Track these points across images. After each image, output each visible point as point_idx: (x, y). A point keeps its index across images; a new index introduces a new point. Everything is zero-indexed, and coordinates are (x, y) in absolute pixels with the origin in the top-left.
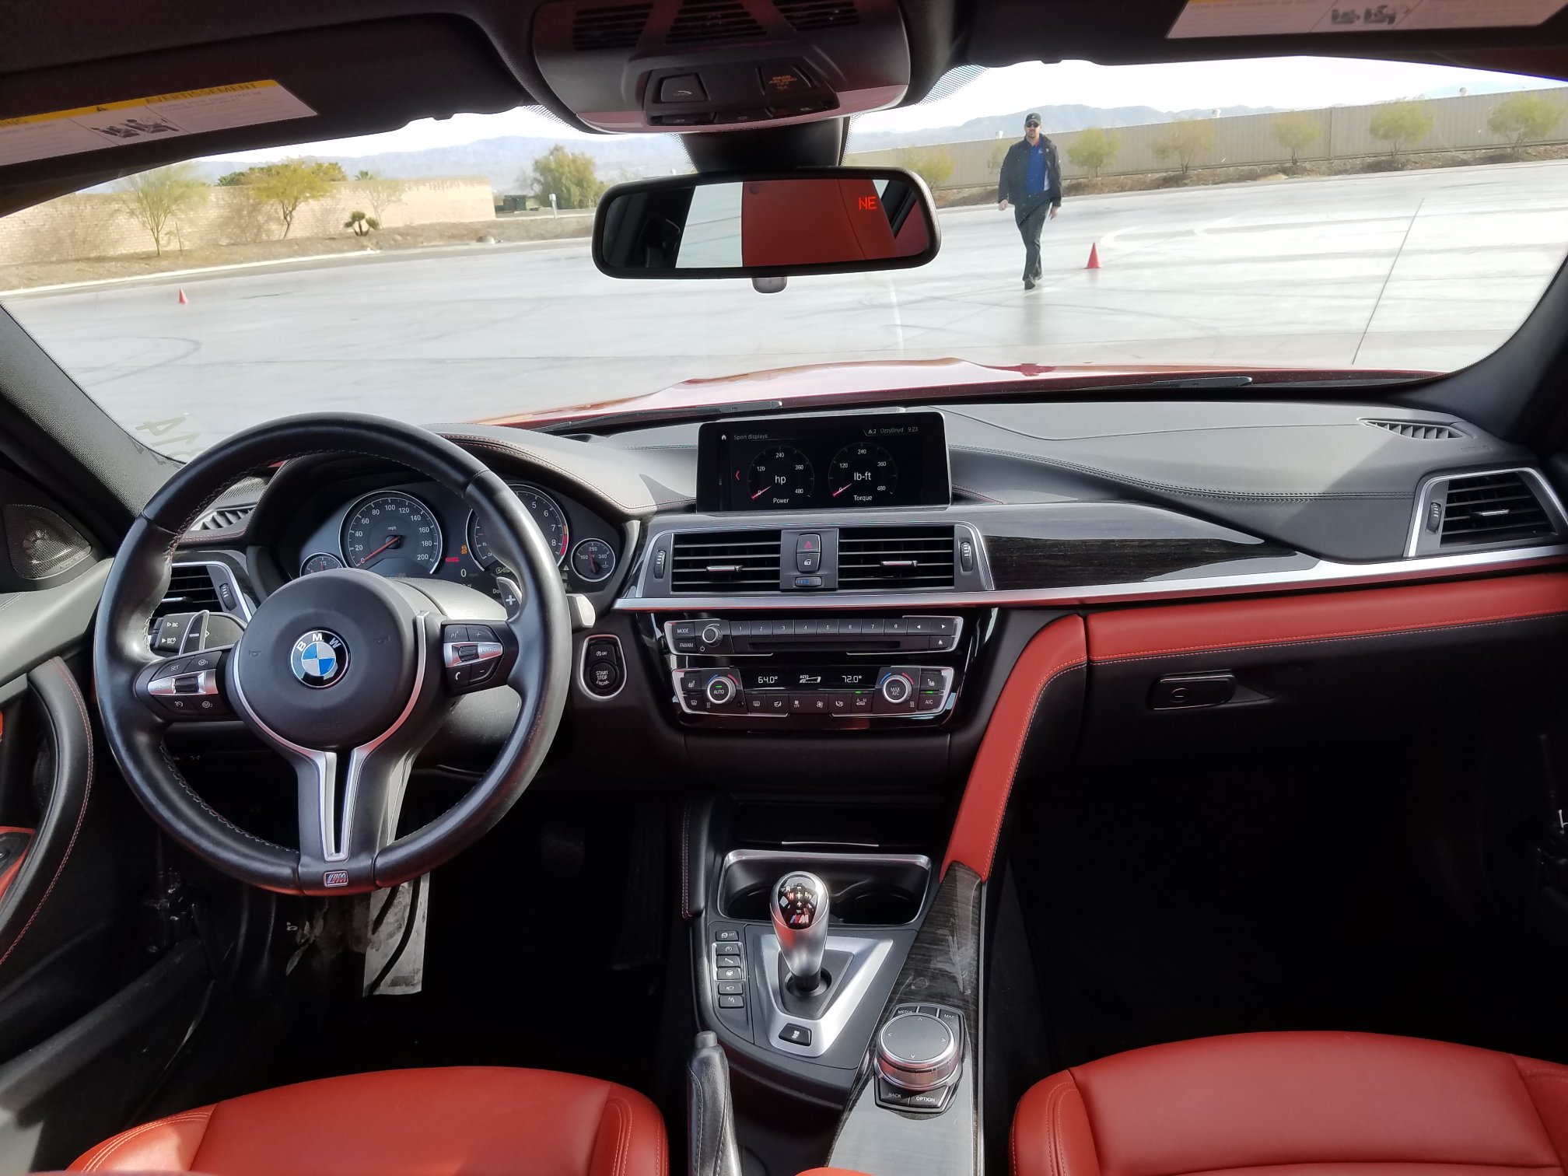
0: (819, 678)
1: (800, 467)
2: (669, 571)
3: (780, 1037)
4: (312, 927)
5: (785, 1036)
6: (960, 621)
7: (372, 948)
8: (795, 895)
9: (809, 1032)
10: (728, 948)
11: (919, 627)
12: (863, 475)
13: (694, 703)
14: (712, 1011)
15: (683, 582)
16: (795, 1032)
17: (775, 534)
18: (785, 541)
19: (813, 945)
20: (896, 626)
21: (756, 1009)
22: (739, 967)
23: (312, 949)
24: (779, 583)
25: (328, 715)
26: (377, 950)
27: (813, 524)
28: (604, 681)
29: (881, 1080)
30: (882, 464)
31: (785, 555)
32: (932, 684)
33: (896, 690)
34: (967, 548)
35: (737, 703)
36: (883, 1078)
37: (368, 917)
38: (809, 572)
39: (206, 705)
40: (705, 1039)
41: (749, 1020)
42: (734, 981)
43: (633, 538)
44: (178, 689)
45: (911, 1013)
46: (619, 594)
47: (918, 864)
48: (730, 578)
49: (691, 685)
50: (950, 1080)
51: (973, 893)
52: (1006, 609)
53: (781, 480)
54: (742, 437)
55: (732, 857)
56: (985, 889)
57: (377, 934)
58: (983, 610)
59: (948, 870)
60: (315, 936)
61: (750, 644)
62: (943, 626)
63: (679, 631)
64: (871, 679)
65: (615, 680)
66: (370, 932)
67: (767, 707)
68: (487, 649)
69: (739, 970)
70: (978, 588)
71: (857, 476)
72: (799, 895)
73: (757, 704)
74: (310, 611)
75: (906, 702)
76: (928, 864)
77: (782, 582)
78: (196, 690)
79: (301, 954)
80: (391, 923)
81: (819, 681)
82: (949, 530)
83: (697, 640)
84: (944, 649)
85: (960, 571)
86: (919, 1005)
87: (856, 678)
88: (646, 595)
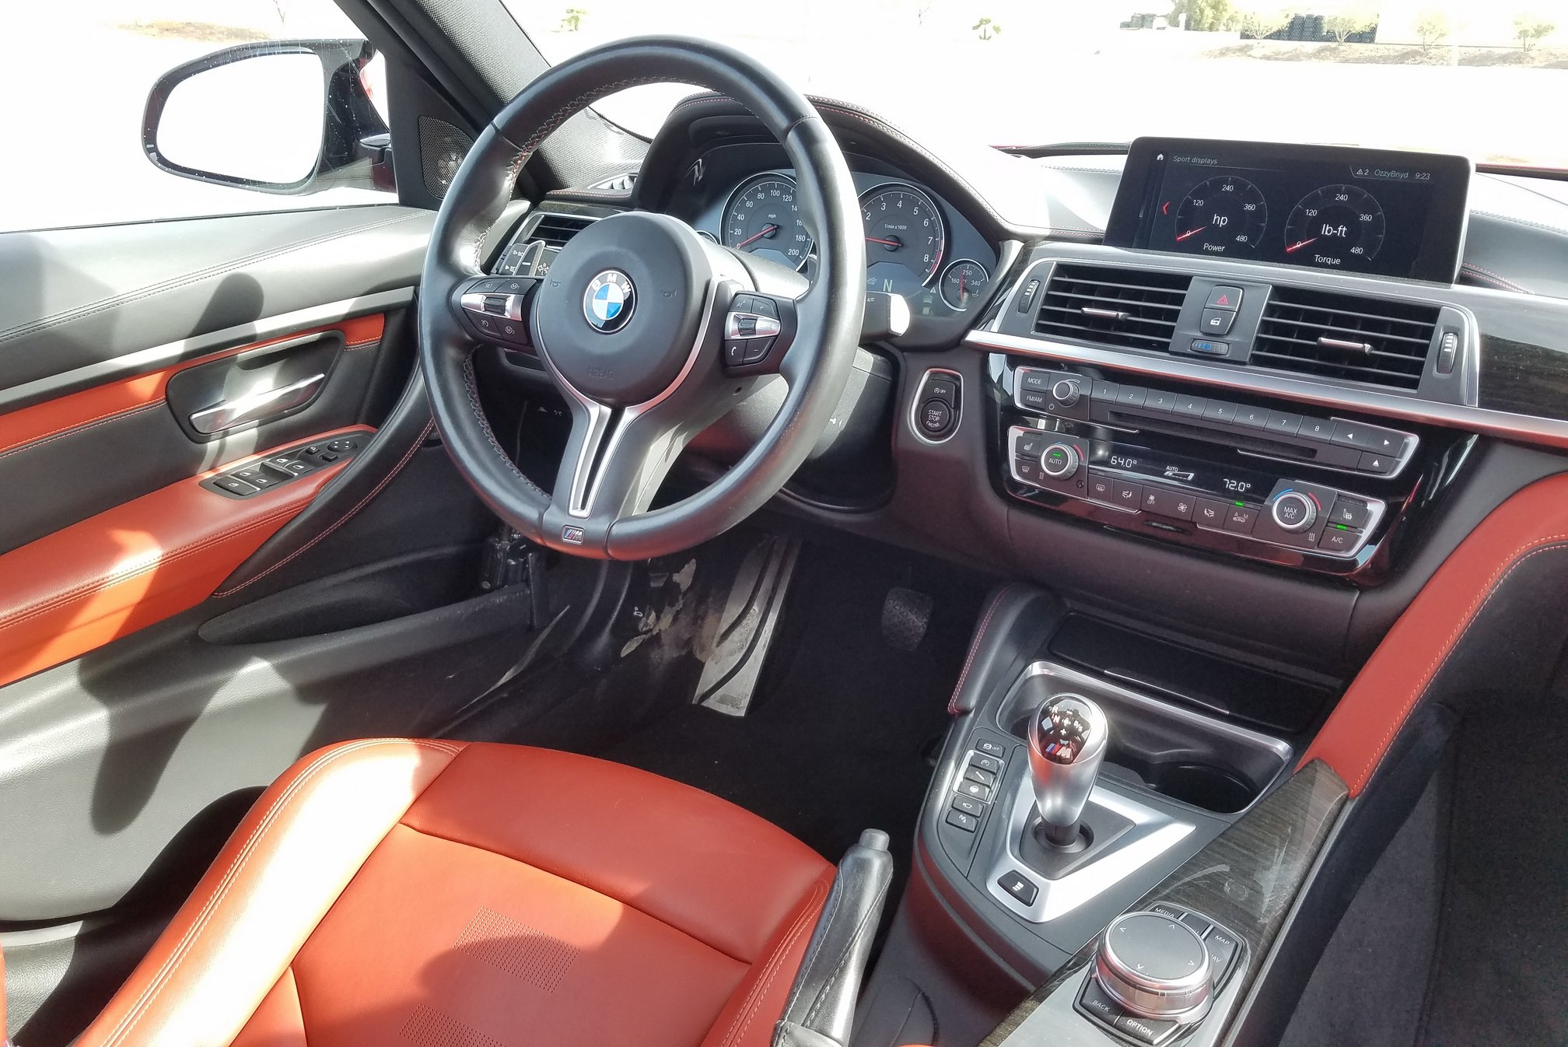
0: (1192, 475)
1: (1250, 207)
2: (1038, 305)
3: (999, 883)
4: (658, 618)
5: (1006, 883)
6: (1413, 441)
7: (713, 660)
8: (1060, 721)
9: (1035, 890)
10: (986, 761)
11: (1351, 436)
12: (1336, 228)
13: (1026, 470)
14: (935, 824)
15: (1051, 323)
16: (1019, 883)
17: (1183, 281)
18: (1192, 293)
19: (1074, 790)
20: (1317, 428)
21: (987, 840)
22: (988, 786)
23: (655, 640)
24: (1169, 343)
25: (603, 363)
26: (716, 663)
27: (1243, 276)
28: (936, 422)
29: (1093, 981)
30: (1366, 218)
31: (1185, 310)
32: (1348, 516)
33: (1290, 512)
34: (1451, 343)
35: (1077, 478)
36: (1097, 980)
37: (716, 629)
38: (1213, 335)
39: (509, 330)
40: (872, 838)
41: (973, 850)
42: (976, 800)
43: (1007, 260)
44: (487, 307)
45: (1171, 917)
46: (976, 323)
47: (1275, 750)
48: (1112, 329)
49: (1027, 448)
50: (1187, 1017)
51: (1331, 806)
52: (1489, 440)
53: (1221, 221)
54: (1183, 160)
55: (1036, 668)
56: (1349, 808)
57: (719, 648)
58: (1455, 434)
59: (1306, 766)
60: (660, 630)
61: (1111, 412)
62: (1386, 442)
63: (1030, 381)
64: (1262, 490)
65: (947, 424)
66: (715, 644)
67: (1113, 495)
68: (767, 325)
69: (987, 790)
70: (1453, 398)
71: (1326, 230)
72: (1066, 722)
73: (1101, 488)
74: (613, 248)
75: (1303, 531)
76: (1287, 753)
77: (1174, 343)
78: (503, 314)
79: (641, 641)
80: (735, 642)
81: (1190, 478)
82: (1431, 313)
83: (1047, 394)
84: (1380, 473)
85: (1431, 371)
86: (1188, 910)
87: (1242, 486)
88: (1003, 331)
